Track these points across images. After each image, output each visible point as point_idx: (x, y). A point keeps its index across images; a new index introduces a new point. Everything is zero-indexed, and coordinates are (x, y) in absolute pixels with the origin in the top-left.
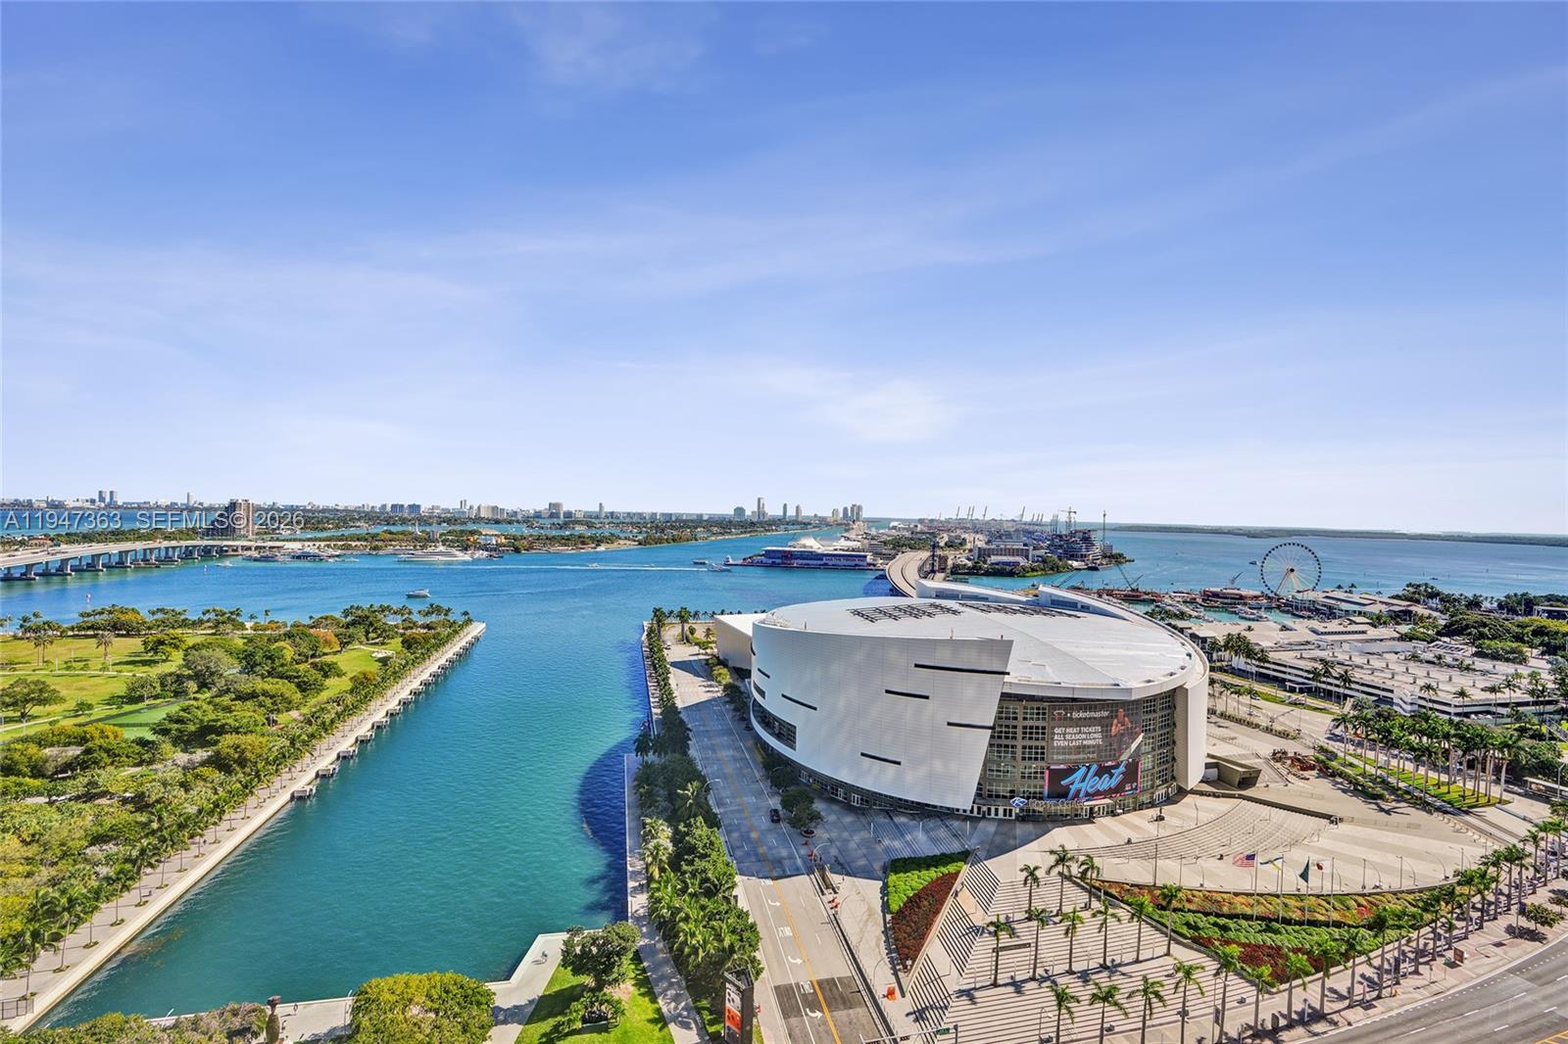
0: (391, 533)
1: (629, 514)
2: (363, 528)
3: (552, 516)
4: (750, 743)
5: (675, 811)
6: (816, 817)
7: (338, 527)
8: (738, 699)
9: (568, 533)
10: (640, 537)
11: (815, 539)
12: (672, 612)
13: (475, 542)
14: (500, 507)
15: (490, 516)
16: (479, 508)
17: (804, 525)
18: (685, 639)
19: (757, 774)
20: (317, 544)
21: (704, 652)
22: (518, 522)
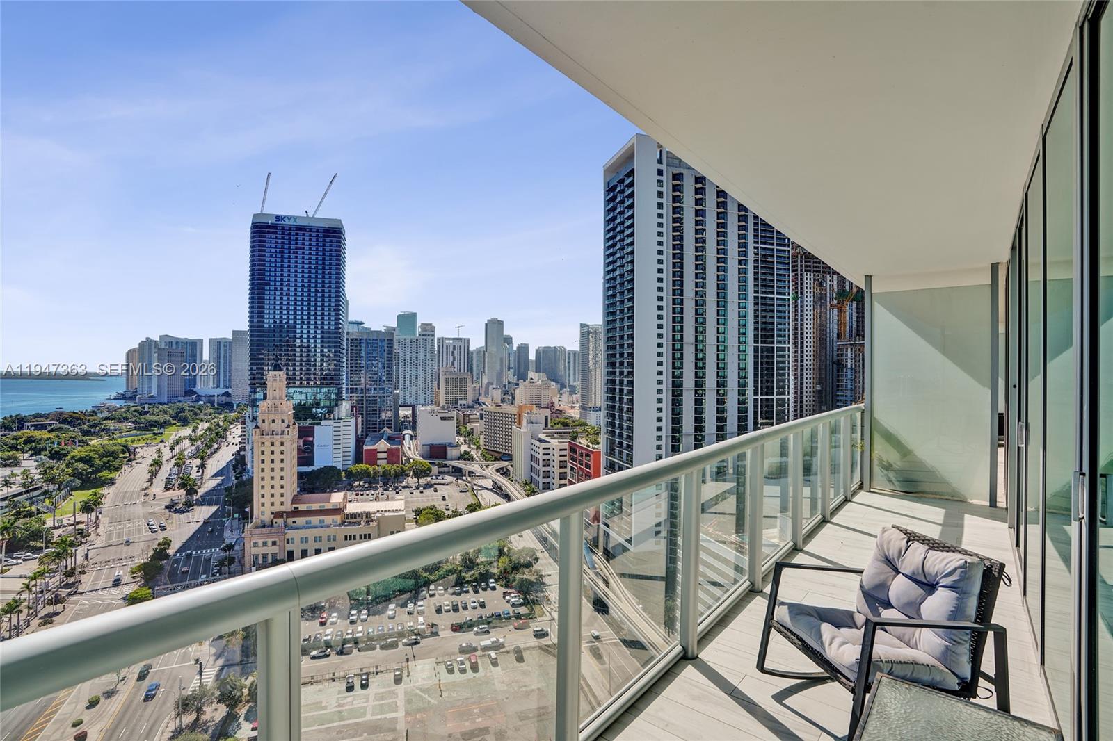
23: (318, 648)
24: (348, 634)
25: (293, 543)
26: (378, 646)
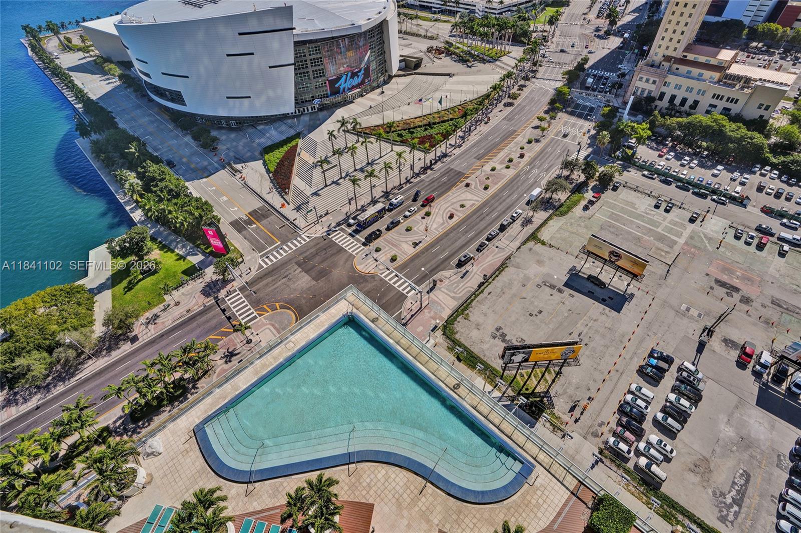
4: (156, 109)
6: (215, 139)
8: (130, 81)
12: (41, 27)
18: (67, 48)
19: (170, 127)
23: (649, 171)
24: (674, 171)
25: (668, 86)
26: (691, 191)
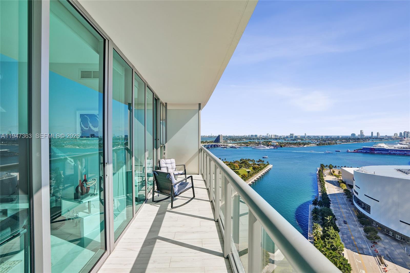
0: (251, 142)
1: (314, 136)
2: (245, 141)
3: (291, 137)
4: (353, 209)
5: (324, 223)
7: (239, 140)
8: (349, 194)
9: (295, 142)
10: (318, 143)
11: (385, 144)
12: (327, 165)
13: (271, 144)
14: (277, 135)
15: (274, 137)
16: (272, 135)
17: (381, 139)
18: (331, 174)
19: (355, 219)
20: (235, 144)
21: (337, 178)
22: (282, 139)
